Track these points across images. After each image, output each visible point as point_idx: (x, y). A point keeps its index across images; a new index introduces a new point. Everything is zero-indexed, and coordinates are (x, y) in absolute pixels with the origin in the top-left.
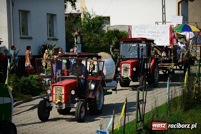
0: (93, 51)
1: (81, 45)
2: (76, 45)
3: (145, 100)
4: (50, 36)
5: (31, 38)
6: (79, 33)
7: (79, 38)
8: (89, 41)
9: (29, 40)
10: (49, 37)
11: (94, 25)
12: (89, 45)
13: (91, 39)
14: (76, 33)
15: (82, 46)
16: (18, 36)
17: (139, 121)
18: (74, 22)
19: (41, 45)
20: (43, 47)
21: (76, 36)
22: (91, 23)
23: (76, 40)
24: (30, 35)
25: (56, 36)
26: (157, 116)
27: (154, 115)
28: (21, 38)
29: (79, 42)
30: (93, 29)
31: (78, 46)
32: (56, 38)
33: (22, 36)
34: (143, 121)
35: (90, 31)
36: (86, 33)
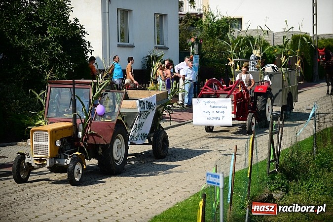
0: (216, 64)
1: (198, 56)
2: (191, 56)
3: (282, 132)
4: (158, 44)
5: (133, 47)
6: (197, 40)
7: (196, 46)
8: (212, 50)
9: (130, 48)
10: (156, 45)
11: (218, 29)
12: (211, 56)
13: (214, 48)
14: (193, 40)
15: (200, 57)
16: (115, 43)
17: (273, 161)
18: (192, 25)
19: (146, 55)
20: (148, 59)
21: (193, 44)
22: (215, 26)
23: (192, 49)
24: (131, 42)
25: (166, 44)
26: (298, 154)
27: (293, 153)
28: (119, 46)
29: (196, 51)
30: (217, 34)
31: (195, 57)
32: (167, 46)
33: (120, 43)
34: (279, 160)
35: (213, 38)
36: (207, 40)
